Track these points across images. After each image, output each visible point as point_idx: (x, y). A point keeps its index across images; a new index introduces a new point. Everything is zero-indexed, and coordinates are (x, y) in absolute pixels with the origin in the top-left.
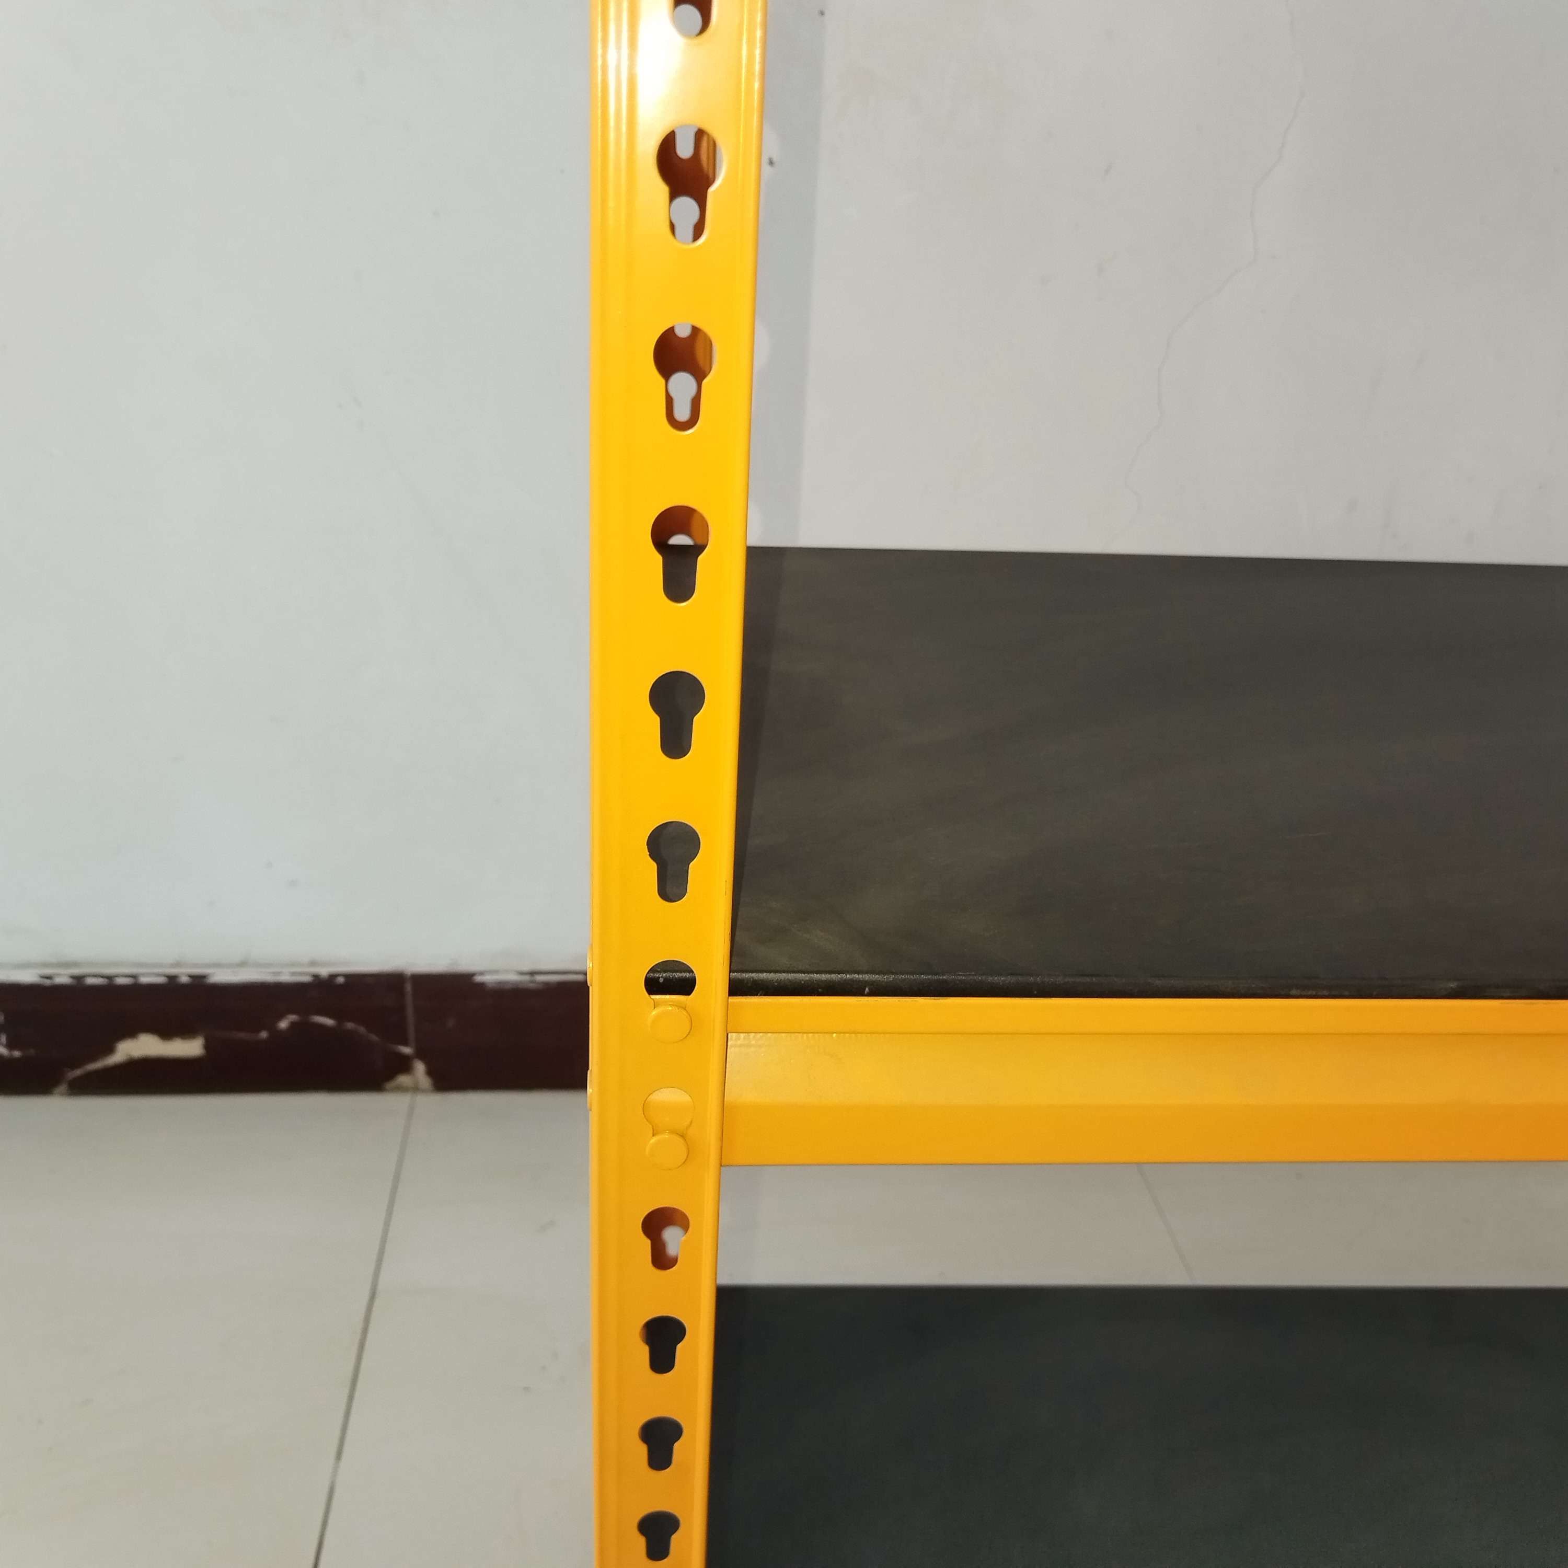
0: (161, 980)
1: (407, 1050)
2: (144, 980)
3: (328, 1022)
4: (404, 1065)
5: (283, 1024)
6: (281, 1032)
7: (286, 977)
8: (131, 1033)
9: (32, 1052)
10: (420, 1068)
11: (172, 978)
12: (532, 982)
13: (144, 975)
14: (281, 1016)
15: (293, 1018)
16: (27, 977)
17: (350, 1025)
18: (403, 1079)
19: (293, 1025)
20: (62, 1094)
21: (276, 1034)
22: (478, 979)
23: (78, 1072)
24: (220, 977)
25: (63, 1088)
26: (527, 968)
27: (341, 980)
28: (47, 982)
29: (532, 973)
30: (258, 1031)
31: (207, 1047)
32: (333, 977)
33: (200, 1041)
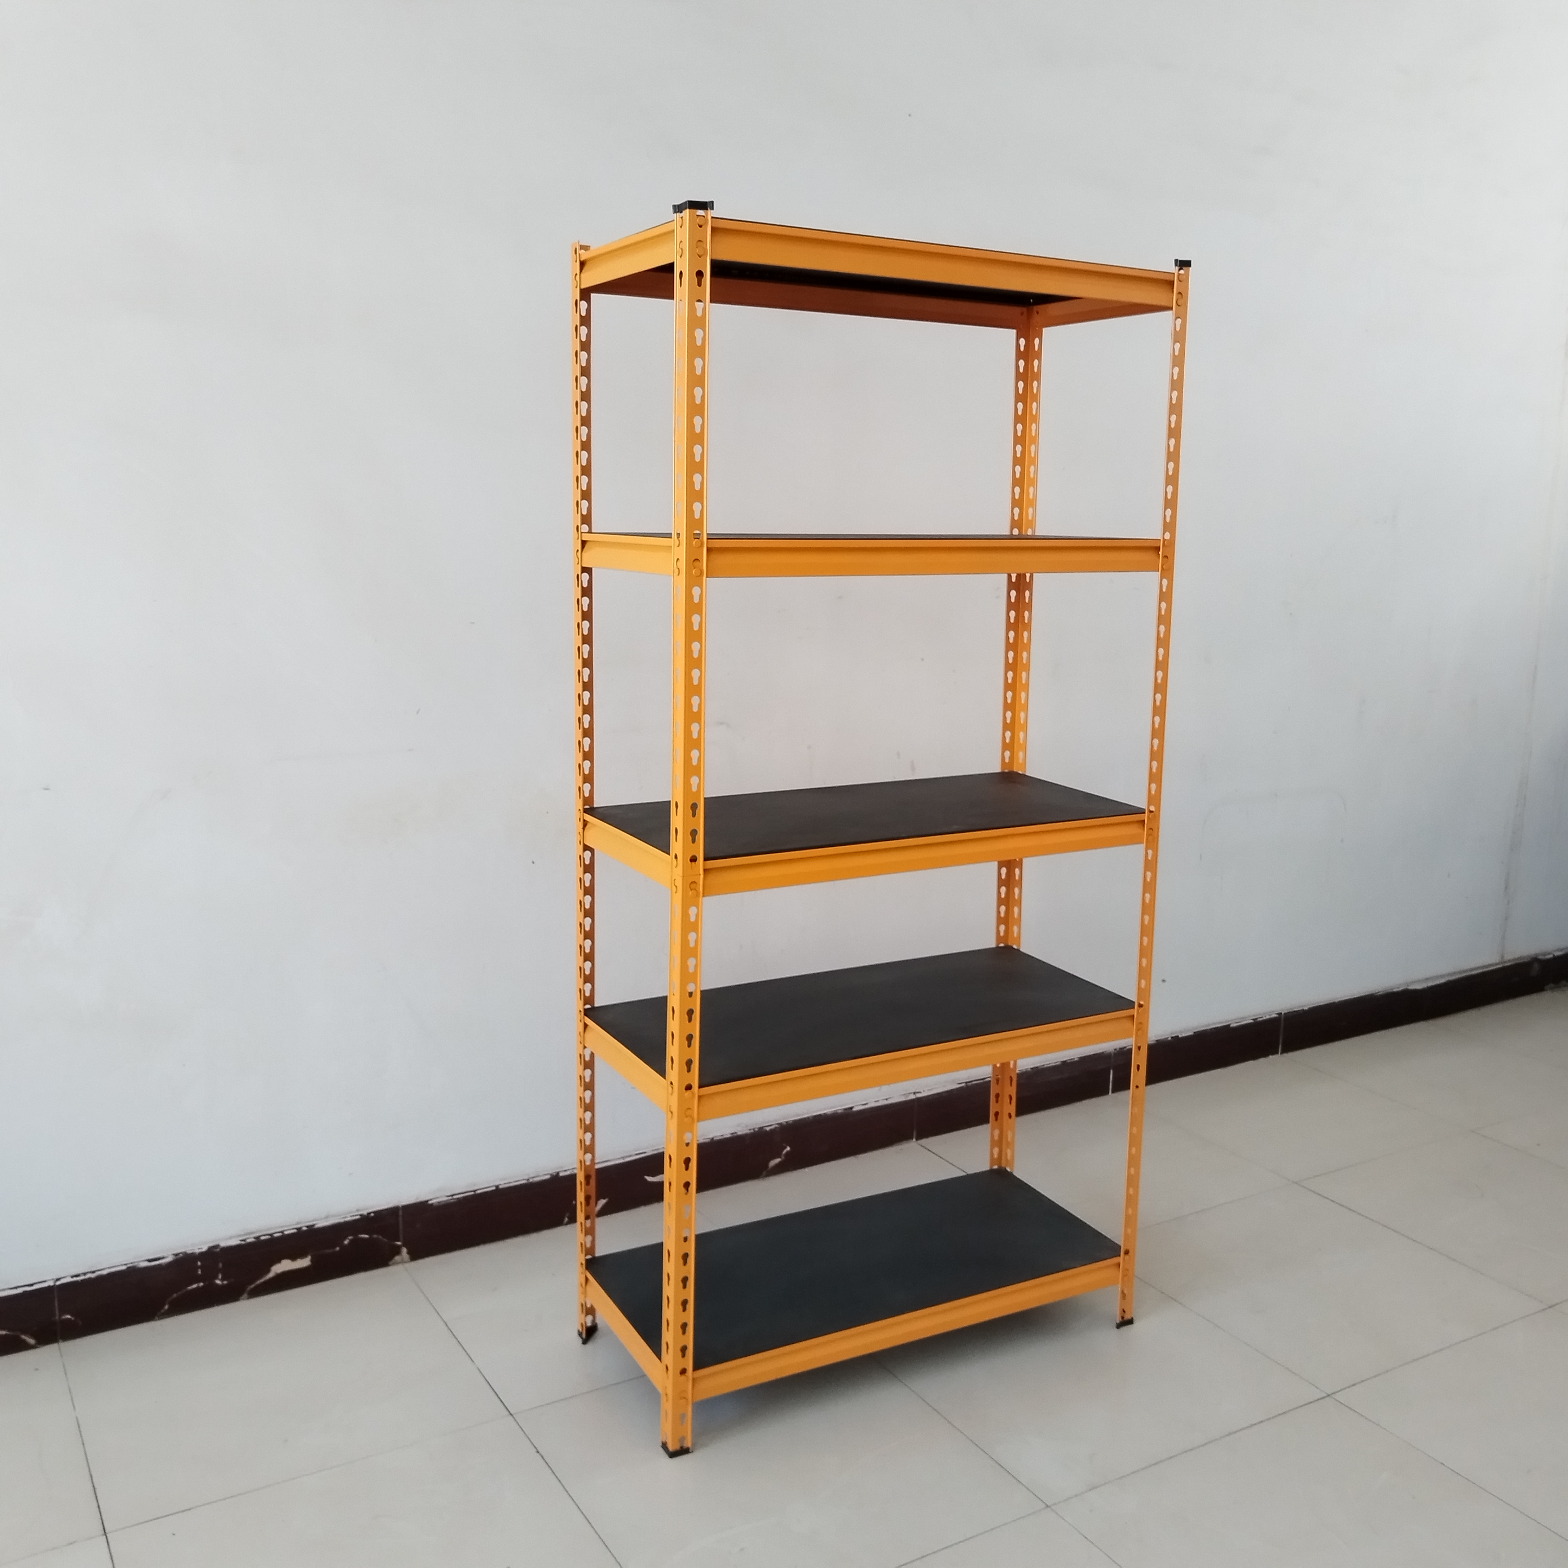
3: (367, 1236)
4: (397, 1251)
5: (346, 1242)
6: (346, 1245)
7: (349, 1219)
9: (233, 1280)
12: (452, 1199)
13: (286, 1230)
14: (345, 1238)
15: (351, 1237)
16: (234, 1242)
17: (375, 1236)
19: (351, 1241)
20: (243, 1299)
21: (343, 1247)
23: (253, 1286)
26: (449, 1194)
27: (372, 1215)
28: (243, 1242)
29: (452, 1196)
30: (336, 1247)
32: (369, 1214)
33: (309, 1258)
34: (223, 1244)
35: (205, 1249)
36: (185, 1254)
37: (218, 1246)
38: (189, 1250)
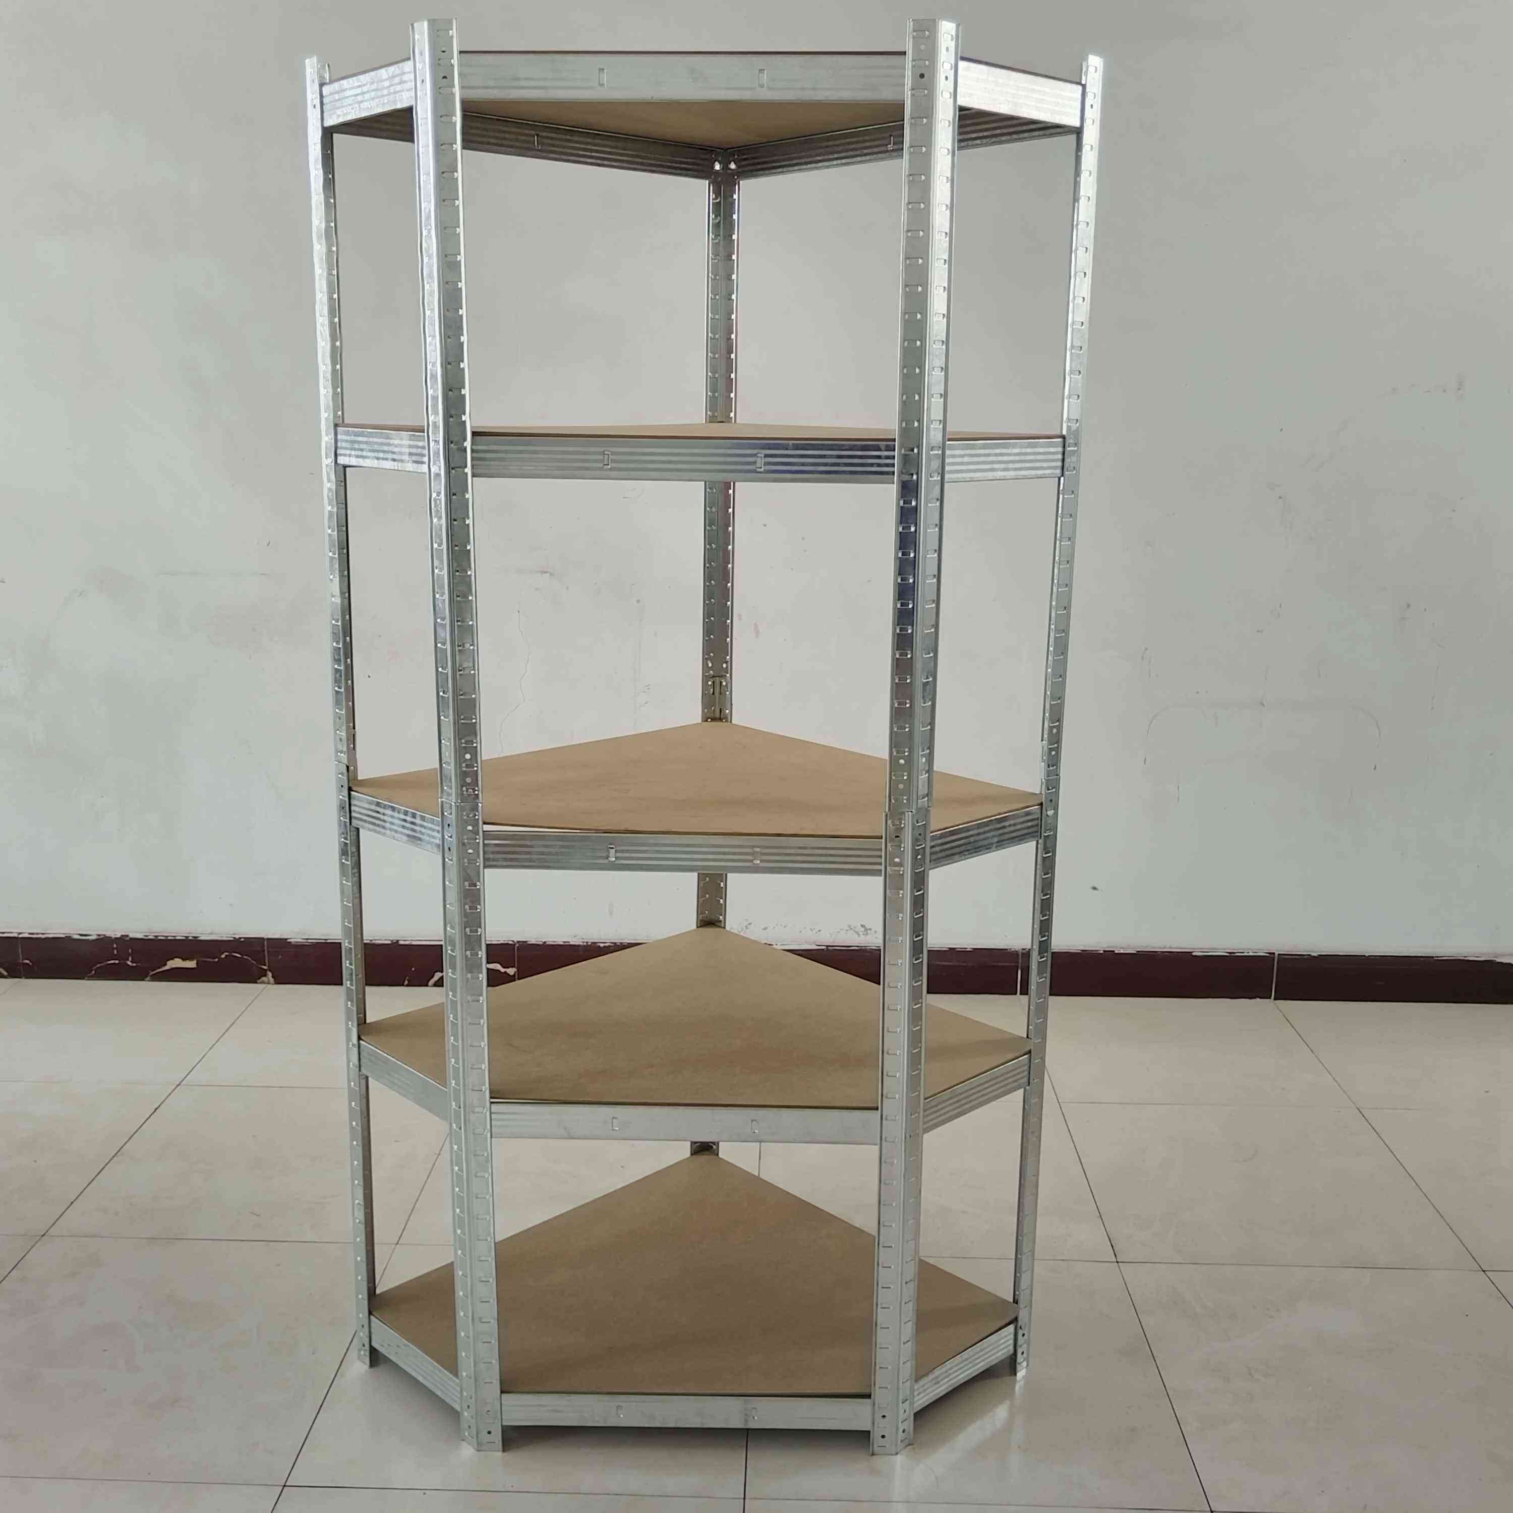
0: (184, 938)
1: (265, 967)
2: (177, 938)
3: (238, 955)
4: (264, 973)
5: (223, 956)
6: (223, 959)
7: (224, 938)
8: (172, 959)
9: (139, 964)
10: (270, 974)
11: (187, 937)
12: (306, 942)
14: (223, 953)
15: (226, 952)
16: (140, 936)
17: (245, 957)
18: (264, 979)
19: (227, 956)
20: (149, 981)
21: (221, 959)
22: (288, 940)
24: (202, 938)
25: (148, 978)
26: (305, 937)
27: (242, 940)
28: (146, 938)
29: (307, 939)
30: (215, 958)
31: (197, 964)
32: (241, 938)
33: (195, 962)
34: (132, 935)
35: (119, 936)
36: (104, 935)
37: (127, 936)
38: (108, 934)
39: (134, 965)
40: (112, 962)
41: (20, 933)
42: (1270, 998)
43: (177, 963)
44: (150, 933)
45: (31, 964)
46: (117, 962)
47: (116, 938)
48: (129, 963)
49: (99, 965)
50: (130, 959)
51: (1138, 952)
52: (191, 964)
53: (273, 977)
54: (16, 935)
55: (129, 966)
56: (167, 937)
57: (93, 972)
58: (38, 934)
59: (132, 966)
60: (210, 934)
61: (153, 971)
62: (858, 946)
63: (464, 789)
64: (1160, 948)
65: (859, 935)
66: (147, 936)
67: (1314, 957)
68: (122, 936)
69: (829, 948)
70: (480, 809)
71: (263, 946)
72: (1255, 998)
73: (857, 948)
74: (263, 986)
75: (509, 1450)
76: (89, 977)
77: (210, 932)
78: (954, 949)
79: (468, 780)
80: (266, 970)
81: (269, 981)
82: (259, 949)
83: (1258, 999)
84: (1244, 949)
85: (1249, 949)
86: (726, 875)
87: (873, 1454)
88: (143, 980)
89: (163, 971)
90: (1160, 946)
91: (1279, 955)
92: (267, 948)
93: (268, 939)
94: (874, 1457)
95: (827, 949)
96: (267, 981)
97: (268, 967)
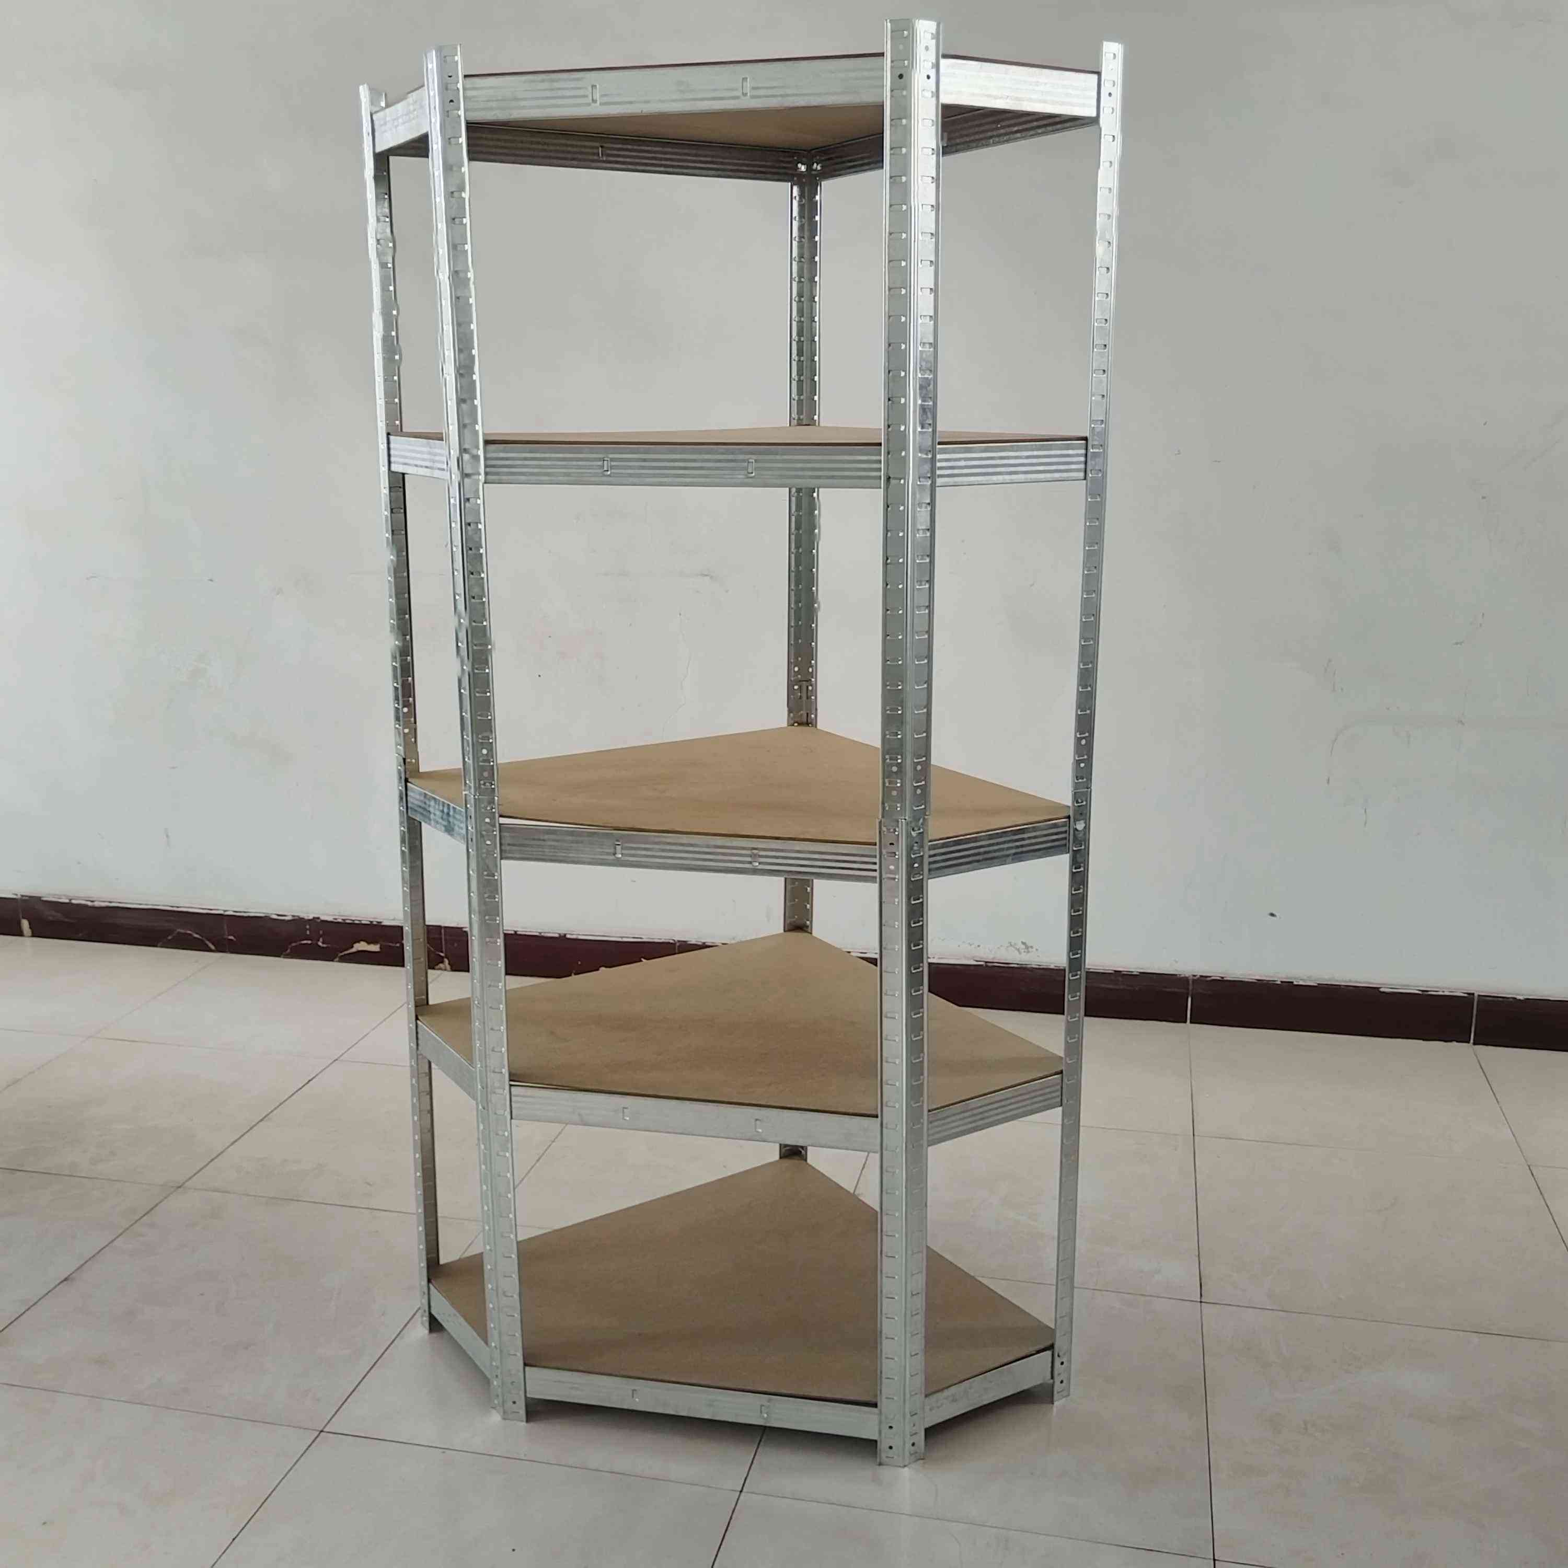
0: (369, 923)
1: (442, 954)
2: (363, 922)
8: (359, 942)
10: (446, 961)
11: (371, 922)
18: (441, 965)
22: (464, 929)
24: (386, 923)
25: (337, 959)
31: (381, 948)
39: (325, 946)
40: (305, 942)
41: (225, 911)
42: (1468, 1042)
43: (361, 946)
44: (339, 916)
45: (235, 940)
46: (309, 942)
47: (309, 920)
48: (320, 944)
49: (294, 944)
50: (321, 940)
51: (1319, 984)
52: (375, 948)
53: (449, 964)
54: (222, 912)
55: (320, 946)
56: (354, 921)
57: (289, 951)
58: (240, 912)
59: (323, 948)
60: (394, 920)
61: (341, 952)
62: (1018, 964)
63: (482, 782)
64: (1346, 981)
65: (1020, 953)
66: (336, 919)
67: (1520, 1000)
68: (314, 918)
69: (988, 964)
70: (496, 802)
71: (441, 933)
72: (1451, 1041)
73: (1016, 966)
74: (439, 972)
75: (533, 1421)
76: (288, 955)
77: (392, 918)
78: (1120, 971)
79: (486, 774)
80: (443, 957)
81: (446, 967)
82: (437, 936)
83: (1455, 1043)
84: (1438, 988)
85: (1446, 988)
86: (812, 880)
87: (880, 1464)
88: (332, 960)
89: (350, 954)
90: (1344, 979)
91: (1479, 996)
92: (445, 935)
93: (446, 927)
94: (881, 1467)
95: (987, 966)
96: (444, 968)
97: (446, 955)
